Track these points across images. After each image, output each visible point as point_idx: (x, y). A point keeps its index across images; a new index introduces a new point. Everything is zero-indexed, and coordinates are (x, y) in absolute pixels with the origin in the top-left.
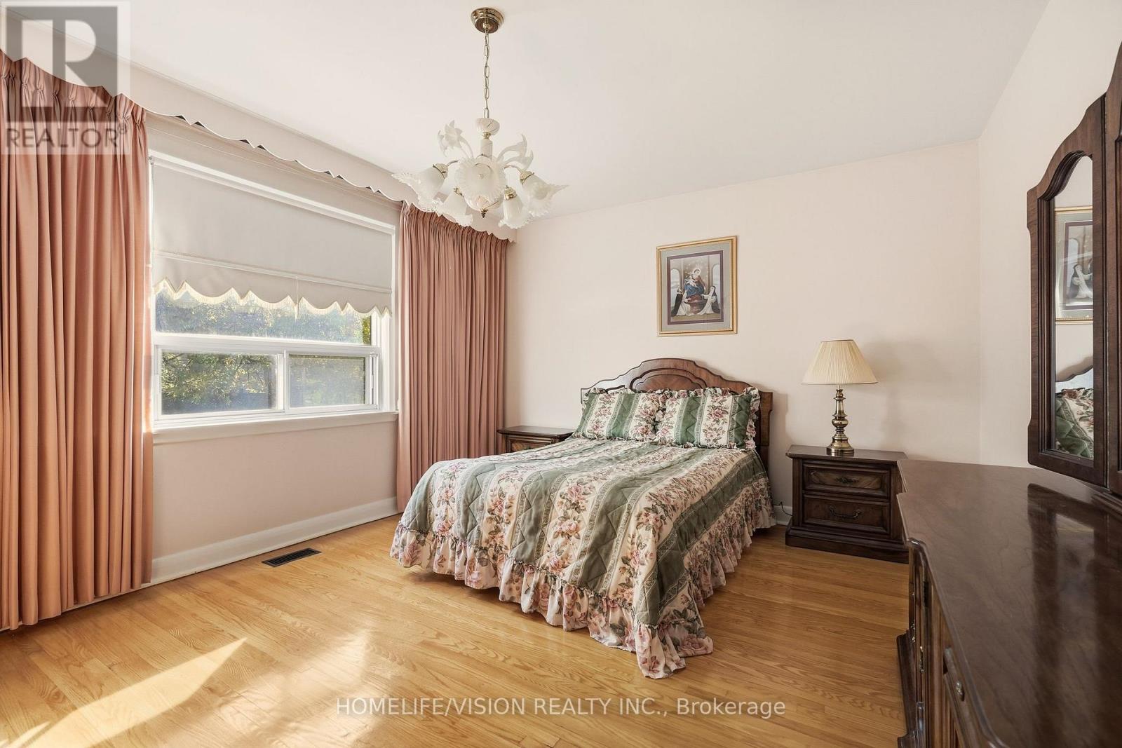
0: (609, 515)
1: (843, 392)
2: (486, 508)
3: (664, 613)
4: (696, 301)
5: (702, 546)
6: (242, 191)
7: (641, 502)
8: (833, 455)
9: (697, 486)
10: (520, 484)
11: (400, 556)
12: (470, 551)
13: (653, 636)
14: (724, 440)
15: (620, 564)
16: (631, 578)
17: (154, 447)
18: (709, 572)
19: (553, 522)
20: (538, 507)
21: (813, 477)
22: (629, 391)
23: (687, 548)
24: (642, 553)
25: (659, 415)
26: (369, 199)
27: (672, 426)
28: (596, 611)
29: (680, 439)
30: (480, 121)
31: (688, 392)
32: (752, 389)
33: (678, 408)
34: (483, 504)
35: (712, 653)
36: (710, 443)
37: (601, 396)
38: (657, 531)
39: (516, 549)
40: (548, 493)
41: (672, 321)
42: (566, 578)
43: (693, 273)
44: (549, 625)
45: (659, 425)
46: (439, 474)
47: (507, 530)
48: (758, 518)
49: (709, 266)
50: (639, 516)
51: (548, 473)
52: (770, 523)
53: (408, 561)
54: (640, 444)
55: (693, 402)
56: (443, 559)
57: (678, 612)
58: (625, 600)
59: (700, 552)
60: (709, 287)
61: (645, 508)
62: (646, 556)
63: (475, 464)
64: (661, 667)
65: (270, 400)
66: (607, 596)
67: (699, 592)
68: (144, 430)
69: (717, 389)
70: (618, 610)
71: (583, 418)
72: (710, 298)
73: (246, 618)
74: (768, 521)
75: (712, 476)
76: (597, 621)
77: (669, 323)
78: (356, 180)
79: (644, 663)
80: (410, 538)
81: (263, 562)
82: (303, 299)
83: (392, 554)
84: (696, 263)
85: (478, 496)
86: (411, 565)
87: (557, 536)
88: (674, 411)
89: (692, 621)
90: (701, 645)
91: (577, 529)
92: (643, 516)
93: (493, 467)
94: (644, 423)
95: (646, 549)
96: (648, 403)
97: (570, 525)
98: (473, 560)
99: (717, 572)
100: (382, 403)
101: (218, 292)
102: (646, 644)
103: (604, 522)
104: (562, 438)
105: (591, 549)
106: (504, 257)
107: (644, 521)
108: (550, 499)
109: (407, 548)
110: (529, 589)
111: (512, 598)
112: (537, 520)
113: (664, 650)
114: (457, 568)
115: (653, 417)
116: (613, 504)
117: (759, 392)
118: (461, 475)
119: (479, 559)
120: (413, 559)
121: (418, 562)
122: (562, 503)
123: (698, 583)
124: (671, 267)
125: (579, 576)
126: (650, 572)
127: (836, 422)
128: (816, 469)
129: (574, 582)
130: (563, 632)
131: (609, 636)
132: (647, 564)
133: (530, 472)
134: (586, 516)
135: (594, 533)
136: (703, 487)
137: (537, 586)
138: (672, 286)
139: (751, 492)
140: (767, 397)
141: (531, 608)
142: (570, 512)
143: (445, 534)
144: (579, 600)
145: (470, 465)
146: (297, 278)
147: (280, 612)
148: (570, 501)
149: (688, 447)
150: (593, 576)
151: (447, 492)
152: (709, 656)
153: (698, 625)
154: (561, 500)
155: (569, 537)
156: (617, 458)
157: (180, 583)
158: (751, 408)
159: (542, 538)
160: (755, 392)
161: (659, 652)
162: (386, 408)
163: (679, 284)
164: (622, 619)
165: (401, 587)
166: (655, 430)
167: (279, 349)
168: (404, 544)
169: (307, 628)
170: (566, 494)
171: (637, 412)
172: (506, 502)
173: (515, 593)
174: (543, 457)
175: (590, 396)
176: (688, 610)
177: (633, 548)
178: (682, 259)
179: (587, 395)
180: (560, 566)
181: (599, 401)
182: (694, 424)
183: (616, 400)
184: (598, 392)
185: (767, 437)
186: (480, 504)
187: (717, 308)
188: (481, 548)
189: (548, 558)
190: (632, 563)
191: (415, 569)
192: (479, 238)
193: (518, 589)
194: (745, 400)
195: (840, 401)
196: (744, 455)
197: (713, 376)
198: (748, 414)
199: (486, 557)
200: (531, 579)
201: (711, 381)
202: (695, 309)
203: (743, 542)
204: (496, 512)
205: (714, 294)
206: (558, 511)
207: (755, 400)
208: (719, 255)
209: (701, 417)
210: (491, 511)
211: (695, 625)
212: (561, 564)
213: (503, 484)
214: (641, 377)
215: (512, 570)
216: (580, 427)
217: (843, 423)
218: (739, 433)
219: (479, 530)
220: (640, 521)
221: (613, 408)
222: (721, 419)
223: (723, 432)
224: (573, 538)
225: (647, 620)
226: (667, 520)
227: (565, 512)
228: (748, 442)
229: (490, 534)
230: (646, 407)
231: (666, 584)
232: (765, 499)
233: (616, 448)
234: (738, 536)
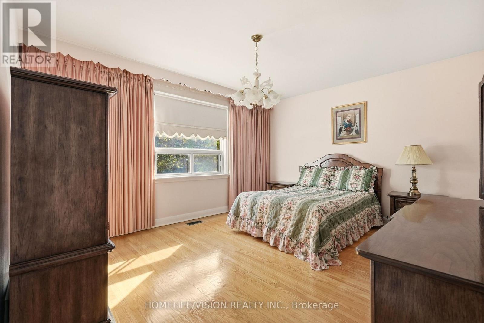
0: (302, 212)
1: (415, 168)
2: (259, 209)
3: (322, 249)
4: (348, 130)
5: (342, 228)
6: (180, 100)
7: (314, 208)
8: (410, 196)
9: (340, 204)
10: (270, 200)
11: (229, 224)
12: (253, 223)
13: (316, 256)
14: (359, 188)
15: (305, 230)
16: (309, 236)
17: (156, 184)
18: (345, 239)
19: (282, 214)
20: (276, 209)
21: (400, 205)
22: (320, 168)
23: (334, 227)
24: (314, 226)
25: (332, 177)
26: (220, 98)
27: (336, 182)
28: (297, 247)
29: (340, 187)
30: (254, 74)
31: (345, 168)
32: (373, 167)
33: (340, 174)
34: (257, 207)
35: (340, 266)
36: (353, 189)
37: (308, 169)
38: (320, 219)
39: (269, 223)
40: (280, 204)
41: (338, 138)
42: (286, 234)
43: (347, 118)
44: (280, 251)
45: (332, 181)
46: (242, 196)
47: (265, 216)
48: (374, 221)
49: (354, 115)
50: (313, 213)
51: (281, 197)
52: (380, 224)
53: (232, 226)
54: (322, 189)
55: (346, 172)
56: (244, 226)
57: (327, 250)
58: (307, 244)
59: (340, 230)
60: (354, 123)
61: (315, 211)
62: (315, 227)
63: (255, 193)
64: (318, 267)
65: (188, 170)
66: (301, 242)
67: (339, 245)
68: (153, 179)
69: (357, 167)
70: (305, 247)
71: (300, 178)
72: (355, 128)
73: (182, 239)
74: (379, 223)
75: (349, 202)
76: (297, 251)
77: (337, 139)
78: (214, 92)
79: (312, 265)
80: (233, 218)
81: (186, 224)
82: (198, 135)
83: (227, 224)
84: (349, 114)
85: (256, 204)
86: (233, 228)
87: (283, 219)
88: (338, 176)
89: (333, 253)
90: (336, 263)
91: (290, 217)
92: (314, 213)
93: (262, 194)
94: (325, 181)
95: (315, 225)
96: (327, 172)
97: (288, 216)
98: (254, 227)
99: (349, 239)
100: (224, 172)
101: (172, 134)
102: (313, 259)
103: (300, 215)
104: (291, 186)
105: (295, 224)
106: (269, 115)
107: (315, 215)
108: (281, 206)
109: (232, 222)
110: (273, 238)
111: (267, 241)
112: (276, 213)
113: (321, 262)
114: (248, 229)
115: (329, 178)
116: (303, 208)
117: (377, 168)
118: (250, 197)
119: (256, 226)
120: (233, 226)
121: (235, 227)
122: (285, 208)
123: (339, 242)
124: (337, 116)
125: (291, 234)
126: (316, 233)
127: (412, 181)
128: (401, 201)
129: (289, 236)
130: (285, 254)
131: (301, 256)
132: (315, 230)
133: (274, 197)
134: (293, 212)
135: (296, 219)
136: (342, 206)
137: (276, 237)
138: (338, 123)
139: (371, 210)
140: (380, 170)
141: (274, 244)
142: (288, 211)
143: (244, 217)
144: (290, 243)
145: (254, 193)
146: (196, 128)
147: (192, 238)
148: (288, 207)
149: (343, 191)
150: (295, 234)
151: (245, 203)
152: (339, 267)
153: (335, 255)
154: (285, 206)
155: (287, 220)
156: (311, 194)
157: (162, 227)
158: (373, 175)
159: (278, 219)
160: (375, 168)
161: (318, 262)
162: (225, 173)
163: (341, 123)
164: (306, 251)
165: (230, 235)
166: (330, 183)
167: (190, 152)
168: (230, 220)
169: (200, 243)
170: (287, 204)
171: (322, 176)
172: (265, 206)
173: (268, 239)
174: (281, 192)
175: (303, 170)
176: (331, 249)
177: (310, 225)
178: (342, 112)
179: (302, 169)
180: (284, 230)
181: (307, 171)
182: (346, 181)
183: (314, 171)
184: (306, 168)
185: (380, 187)
186: (256, 207)
187: (358, 132)
188: (257, 223)
189: (280, 227)
190: (310, 230)
191: (234, 229)
192: (259, 108)
193: (269, 238)
194: (370, 172)
195: (414, 172)
196: (367, 195)
197: (355, 161)
198: (371, 177)
199: (258, 226)
200: (274, 234)
201: (355, 163)
202: (348, 133)
203: (364, 230)
204: (262, 210)
205: (357, 126)
206: (284, 211)
207: (375, 172)
208: (359, 110)
209: (349, 178)
210: (260, 210)
211: (334, 255)
212: (284, 229)
213: (265, 200)
214: (324, 162)
215: (267, 231)
216: (299, 182)
217: (416, 182)
218: (366, 185)
219: (256, 216)
220: (313, 215)
221: (312, 174)
222: (358, 179)
223: (359, 185)
224: (289, 220)
225: (314, 250)
226: (324, 215)
227: (286, 211)
228: (370, 189)
229: (260, 218)
230: (326, 174)
231: (323, 239)
232: (378, 213)
233: (312, 190)
234: (362, 227)
